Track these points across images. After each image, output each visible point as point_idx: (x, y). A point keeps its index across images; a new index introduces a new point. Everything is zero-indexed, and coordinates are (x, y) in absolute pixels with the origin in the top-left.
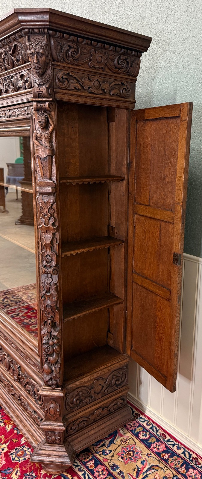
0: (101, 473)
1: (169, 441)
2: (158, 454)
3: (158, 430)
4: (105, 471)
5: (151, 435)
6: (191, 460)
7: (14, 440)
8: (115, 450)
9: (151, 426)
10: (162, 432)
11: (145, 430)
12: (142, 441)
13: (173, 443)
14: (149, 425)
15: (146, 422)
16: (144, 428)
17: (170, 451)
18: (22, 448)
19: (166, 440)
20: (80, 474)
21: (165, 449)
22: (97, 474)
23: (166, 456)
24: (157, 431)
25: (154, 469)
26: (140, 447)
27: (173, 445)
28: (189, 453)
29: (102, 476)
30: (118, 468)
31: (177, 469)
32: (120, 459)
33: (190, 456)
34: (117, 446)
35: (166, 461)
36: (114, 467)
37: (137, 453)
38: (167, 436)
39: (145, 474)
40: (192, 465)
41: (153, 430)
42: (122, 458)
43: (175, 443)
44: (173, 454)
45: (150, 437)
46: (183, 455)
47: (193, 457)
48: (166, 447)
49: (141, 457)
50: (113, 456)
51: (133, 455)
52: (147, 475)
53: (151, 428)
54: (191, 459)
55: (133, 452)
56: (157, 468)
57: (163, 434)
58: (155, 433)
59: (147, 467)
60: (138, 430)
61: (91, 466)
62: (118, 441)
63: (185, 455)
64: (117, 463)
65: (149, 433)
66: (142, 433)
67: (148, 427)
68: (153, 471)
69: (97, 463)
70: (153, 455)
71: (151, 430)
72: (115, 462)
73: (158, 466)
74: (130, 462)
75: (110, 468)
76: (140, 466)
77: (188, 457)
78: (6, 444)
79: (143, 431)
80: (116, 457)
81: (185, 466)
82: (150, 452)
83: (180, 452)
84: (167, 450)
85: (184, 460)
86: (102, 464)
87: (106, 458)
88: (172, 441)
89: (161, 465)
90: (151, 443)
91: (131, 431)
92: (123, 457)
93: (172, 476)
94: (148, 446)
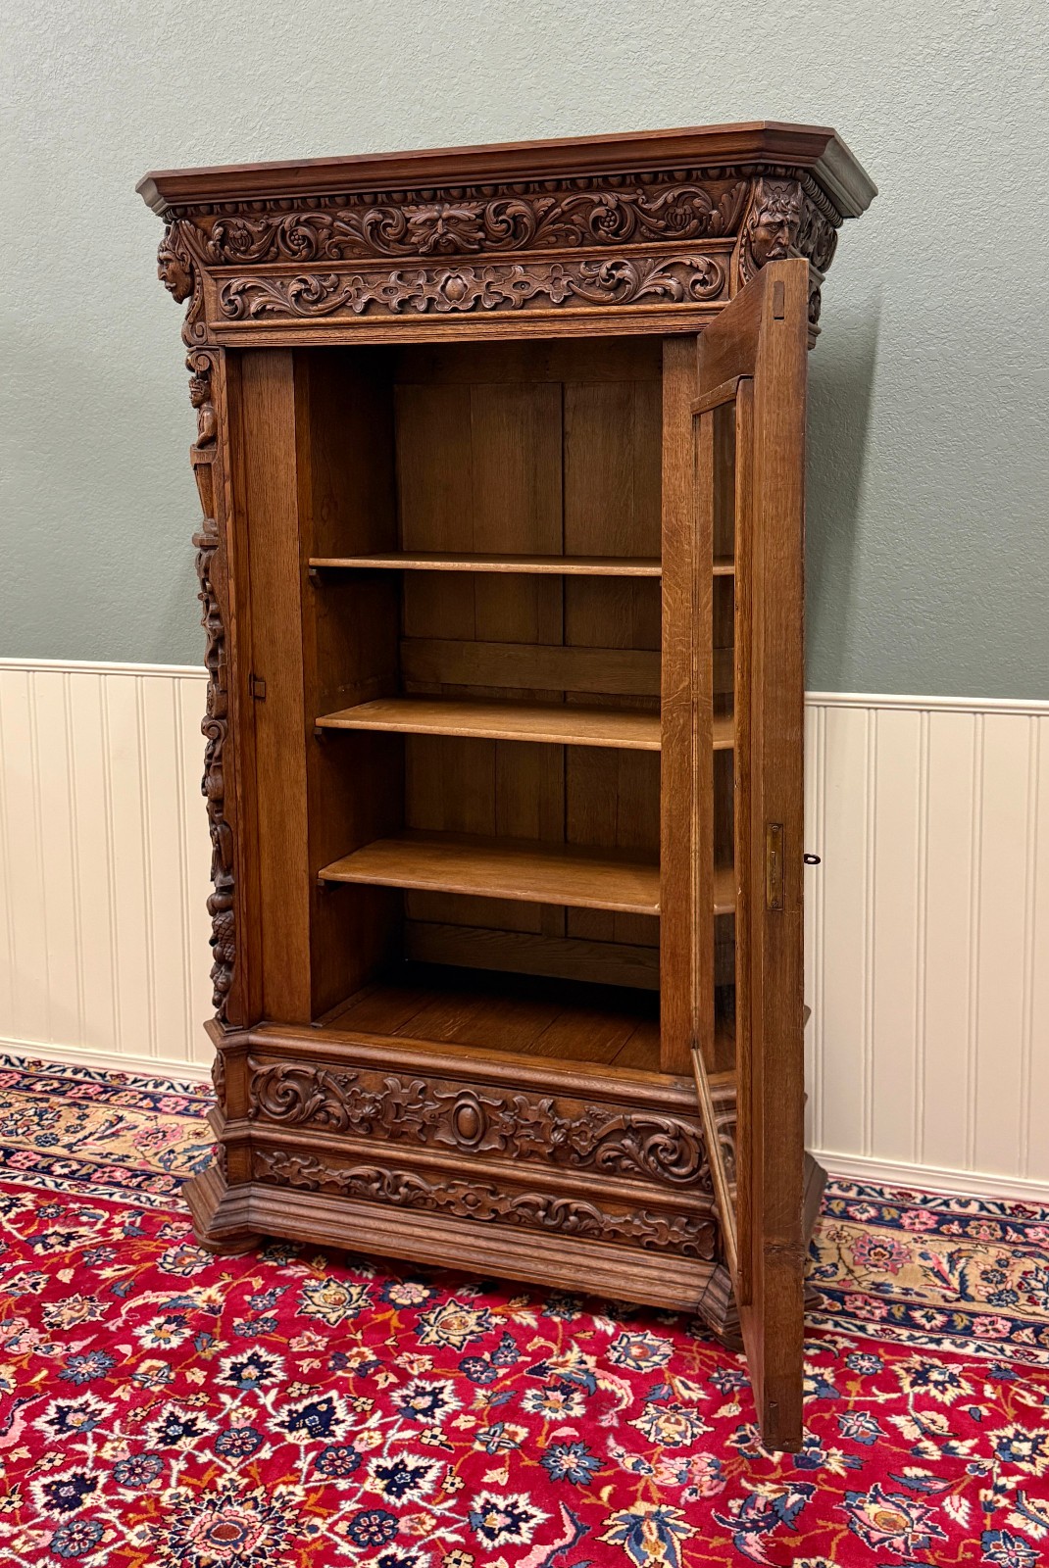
0: (868, 1308)
1: (925, 1201)
2: (936, 1231)
3: (881, 1190)
4: (871, 1301)
5: (879, 1207)
6: (1010, 1215)
7: (581, 1335)
8: (840, 1258)
9: (855, 1189)
10: (895, 1191)
11: (849, 1202)
12: (869, 1221)
13: (939, 1201)
14: (848, 1189)
15: (835, 1186)
16: (843, 1199)
17: (949, 1217)
18: (625, 1340)
19: (918, 1201)
20: (829, 1326)
21: (936, 1218)
22: (864, 1312)
23: (955, 1228)
24: (881, 1193)
25: (961, 1258)
26: (883, 1234)
27: (946, 1203)
28: (995, 1204)
29: (877, 1312)
30: (890, 1285)
31: (1002, 1240)
32: (875, 1270)
33: (1002, 1208)
34: (837, 1252)
35: (965, 1235)
36: (877, 1286)
37: (893, 1246)
38: (913, 1194)
39: (957, 1274)
40: (1020, 1221)
41: (870, 1195)
42: (875, 1266)
43: (945, 1198)
44: (964, 1221)
45: (879, 1210)
46: (984, 1213)
47: (1011, 1208)
48: (932, 1213)
49: (910, 1252)
50: (850, 1271)
51: (891, 1254)
52: (961, 1273)
53: (861, 1192)
54: (1008, 1212)
55: (881, 1246)
56: (963, 1254)
57: (899, 1193)
58: (880, 1199)
59: (944, 1261)
60: (837, 1207)
61: (830, 1305)
62: (823, 1241)
63: (989, 1211)
64: (880, 1279)
65: (865, 1205)
66: (851, 1209)
67: (852, 1194)
68: (963, 1260)
69: (837, 1296)
70: (926, 1237)
71: (863, 1197)
72: (872, 1278)
73: (960, 1250)
74: (899, 1266)
75: (874, 1293)
76: (930, 1264)
77: (999, 1212)
78: (571, 1349)
79: (848, 1205)
80: (859, 1271)
81: (1009, 1228)
82: (915, 1236)
83: (973, 1208)
84: (944, 1219)
85: (998, 1221)
86: (851, 1294)
87: (844, 1280)
88: (935, 1199)
89: (964, 1246)
90: (893, 1220)
91: (824, 1213)
92: (872, 1262)
93: (1009, 1254)
94: (896, 1225)
